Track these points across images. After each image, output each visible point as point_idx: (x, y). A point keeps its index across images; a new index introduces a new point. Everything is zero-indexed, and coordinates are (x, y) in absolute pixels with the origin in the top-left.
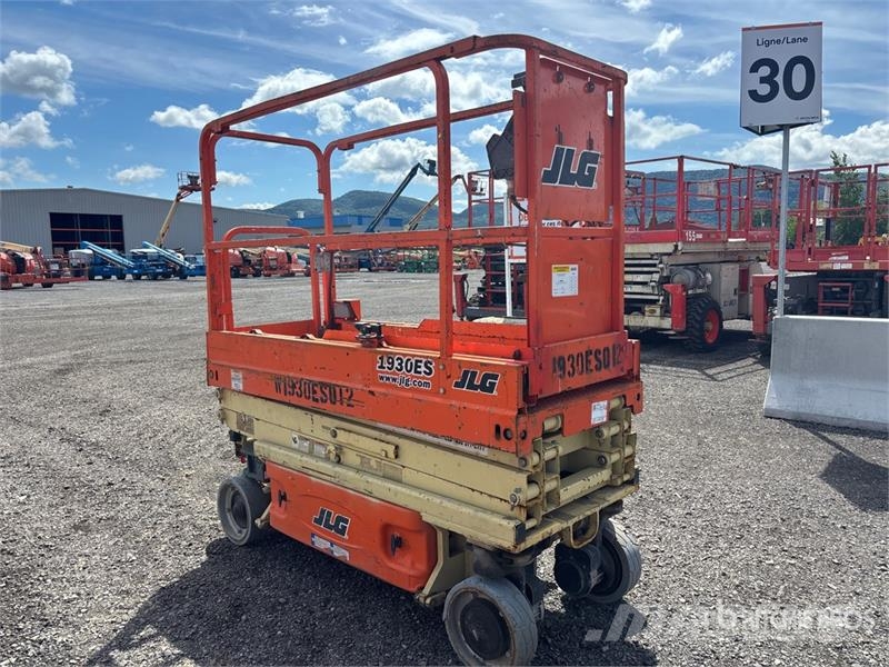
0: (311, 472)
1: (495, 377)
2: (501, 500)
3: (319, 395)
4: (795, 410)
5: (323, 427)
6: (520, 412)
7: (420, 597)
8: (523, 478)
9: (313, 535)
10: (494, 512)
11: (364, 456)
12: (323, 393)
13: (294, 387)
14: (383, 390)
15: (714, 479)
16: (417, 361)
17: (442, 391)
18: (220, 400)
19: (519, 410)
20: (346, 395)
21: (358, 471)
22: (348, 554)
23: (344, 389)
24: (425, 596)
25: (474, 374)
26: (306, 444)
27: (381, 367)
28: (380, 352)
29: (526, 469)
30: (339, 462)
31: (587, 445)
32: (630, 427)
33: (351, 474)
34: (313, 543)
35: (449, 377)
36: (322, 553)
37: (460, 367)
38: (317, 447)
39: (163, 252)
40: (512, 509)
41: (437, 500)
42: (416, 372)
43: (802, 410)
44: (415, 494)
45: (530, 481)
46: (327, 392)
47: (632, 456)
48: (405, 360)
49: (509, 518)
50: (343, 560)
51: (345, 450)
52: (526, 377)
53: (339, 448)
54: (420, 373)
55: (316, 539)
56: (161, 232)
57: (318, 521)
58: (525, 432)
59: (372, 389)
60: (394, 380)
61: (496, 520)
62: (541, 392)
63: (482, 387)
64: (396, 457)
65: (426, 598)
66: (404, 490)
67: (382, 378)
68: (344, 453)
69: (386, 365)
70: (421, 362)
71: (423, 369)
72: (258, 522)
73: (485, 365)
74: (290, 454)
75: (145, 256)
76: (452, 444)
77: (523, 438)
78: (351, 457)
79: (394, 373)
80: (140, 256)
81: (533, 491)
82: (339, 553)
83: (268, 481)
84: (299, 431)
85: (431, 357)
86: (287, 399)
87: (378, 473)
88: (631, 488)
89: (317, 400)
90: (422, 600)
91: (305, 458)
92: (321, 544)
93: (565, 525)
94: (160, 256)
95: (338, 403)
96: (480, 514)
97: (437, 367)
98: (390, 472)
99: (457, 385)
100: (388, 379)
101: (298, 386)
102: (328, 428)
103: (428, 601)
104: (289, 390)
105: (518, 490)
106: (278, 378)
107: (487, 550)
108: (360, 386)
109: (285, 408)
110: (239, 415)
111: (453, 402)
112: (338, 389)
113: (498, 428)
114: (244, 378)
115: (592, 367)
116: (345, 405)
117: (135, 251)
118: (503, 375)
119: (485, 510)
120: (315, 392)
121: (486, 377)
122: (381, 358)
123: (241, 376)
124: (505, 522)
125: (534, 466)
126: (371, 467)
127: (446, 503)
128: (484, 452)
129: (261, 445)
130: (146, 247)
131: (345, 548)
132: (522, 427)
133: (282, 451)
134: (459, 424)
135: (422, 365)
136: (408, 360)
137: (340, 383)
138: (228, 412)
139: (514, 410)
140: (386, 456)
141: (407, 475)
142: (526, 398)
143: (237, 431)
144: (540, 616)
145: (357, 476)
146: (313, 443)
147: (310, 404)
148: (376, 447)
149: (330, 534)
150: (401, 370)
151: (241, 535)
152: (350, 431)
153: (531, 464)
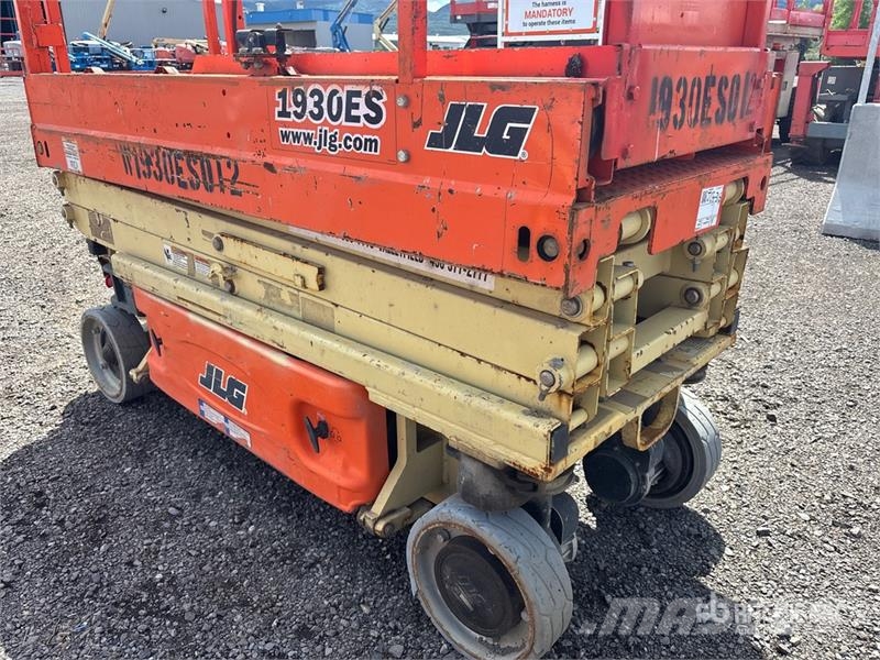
0: (189, 306)
1: (525, 116)
2: (520, 376)
3: (186, 176)
4: (864, 226)
5: (204, 232)
6: (581, 197)
7: (367, 518)
8: (571, 337)
9: (201, 402)
10: (504, 398)
11: (269, 283)
12: (193, 171)
13: (149, 163)
14: (288, 161)
15: (786, 316)
16: (351, 94)
17: (402, 156)
18: (62, 189)
19: (578, 191)
20: (228, 173)
21: (261, 307)
22: (248, 438)
23: (223, 162)
24: (375, 518)
25: (474, 112)
26: (184, 260)
27: (284, 113)
28: (280, 83)
29: (576, 319)
30: (232, 291)
31: (667, 268)
32: (742, 237)
33: (249, 313)
34: (202, 413)
35: (417, 125)
36: (214, 429)
37: (442, 98)
38: (199, 266)
39: (106, 45)
40: (542, 396)
41: (395, 368)
42: (350, 118)
43: (873, 227)
44: (355, 354)
45: (584, 343)
46: (197, 168)
47: (736, 287)
48: (326, 96)
49: (537, 413)
50: (241, 443)
51: (239, 271)
52: (599, 113)
53: (231, 269)
54: (357, 119)
55: (205, 407)
56: (104, 22)
57: (206, 382)
58: (586, 243)
59: (269, 159)
60: (308, 138)
61: (512, 415)
62: (625, 154)
63: (495, 143)
64: (322, 287)
65: (376, 522)
66: (336, 345)
67: (285, 136)
68: (239, 278)
69: (292, 109)
70: (358, 94)
71: (363, 110)
72: (132, 373)
73: (502, 87)
74: (161, 276)
75: (86, 48)
76: (423, 268)
77: (582, 256)
78: (249, 284)
79: (307, 125)
80: (81, 49)
81: (587, 361)
82: (237, 433)
83: (142, 315)
84: (171, 239)
85: (379, 83)
86: (142, 184)
87: (294, 313)
88: (726, 341)
89: (183, 185)
90: (369, 523)
91: (181, 284)
92: (213, 417)
93: (631, 416)
94: (103, 49)
95: (217, 189)
96: (477, 402)
97: (391, 104)
98: (314, 313)
99: (436, 141)
100: (296, 137)
101: (154, 160)
102: (210, 235)
103: (380, 527)
104: (143, 168)
105: (558, 363)
106: (124, 147)
107: (487, 466)
108: (249, 156)
109: (147, 201)
110: (92, 213)
111: (427, 181)
112: (213, 163)
113: (524, 235)
114: (81, 151)
115: (711, 114)
116: (227, 191)
117: (75, 43)
118: (547, 107)
119: (486, 391)
120: (180, 171)
121: (503, 116)
122: (283, 95)
123: (76, 149)
124: (528, 422)
125: (595, 313)
126: (282, 303)
127: (412, 375)
128: (488, 284)
129: (120, 260)
130: (87, 38)
131: (245, 428)
132: (581, 231)
133: (149, 271)
134: (439, 228)
135: (361, 101)
136: (334, 92)
137: (217, 151)
138: (76, 208)
139: (566, 192)
140: (304, 286)
141: (342, 319)
142: (596, 165)
143: (93, 239)
144: (570, 555)
145: (259, 317)
146: (193, 259)
147: (174, 191)
148: (286, 269)
149: (222, 403)
150: (318, 117)
151: (115, 388)
152: (243, 240)
153: (588, 308)
